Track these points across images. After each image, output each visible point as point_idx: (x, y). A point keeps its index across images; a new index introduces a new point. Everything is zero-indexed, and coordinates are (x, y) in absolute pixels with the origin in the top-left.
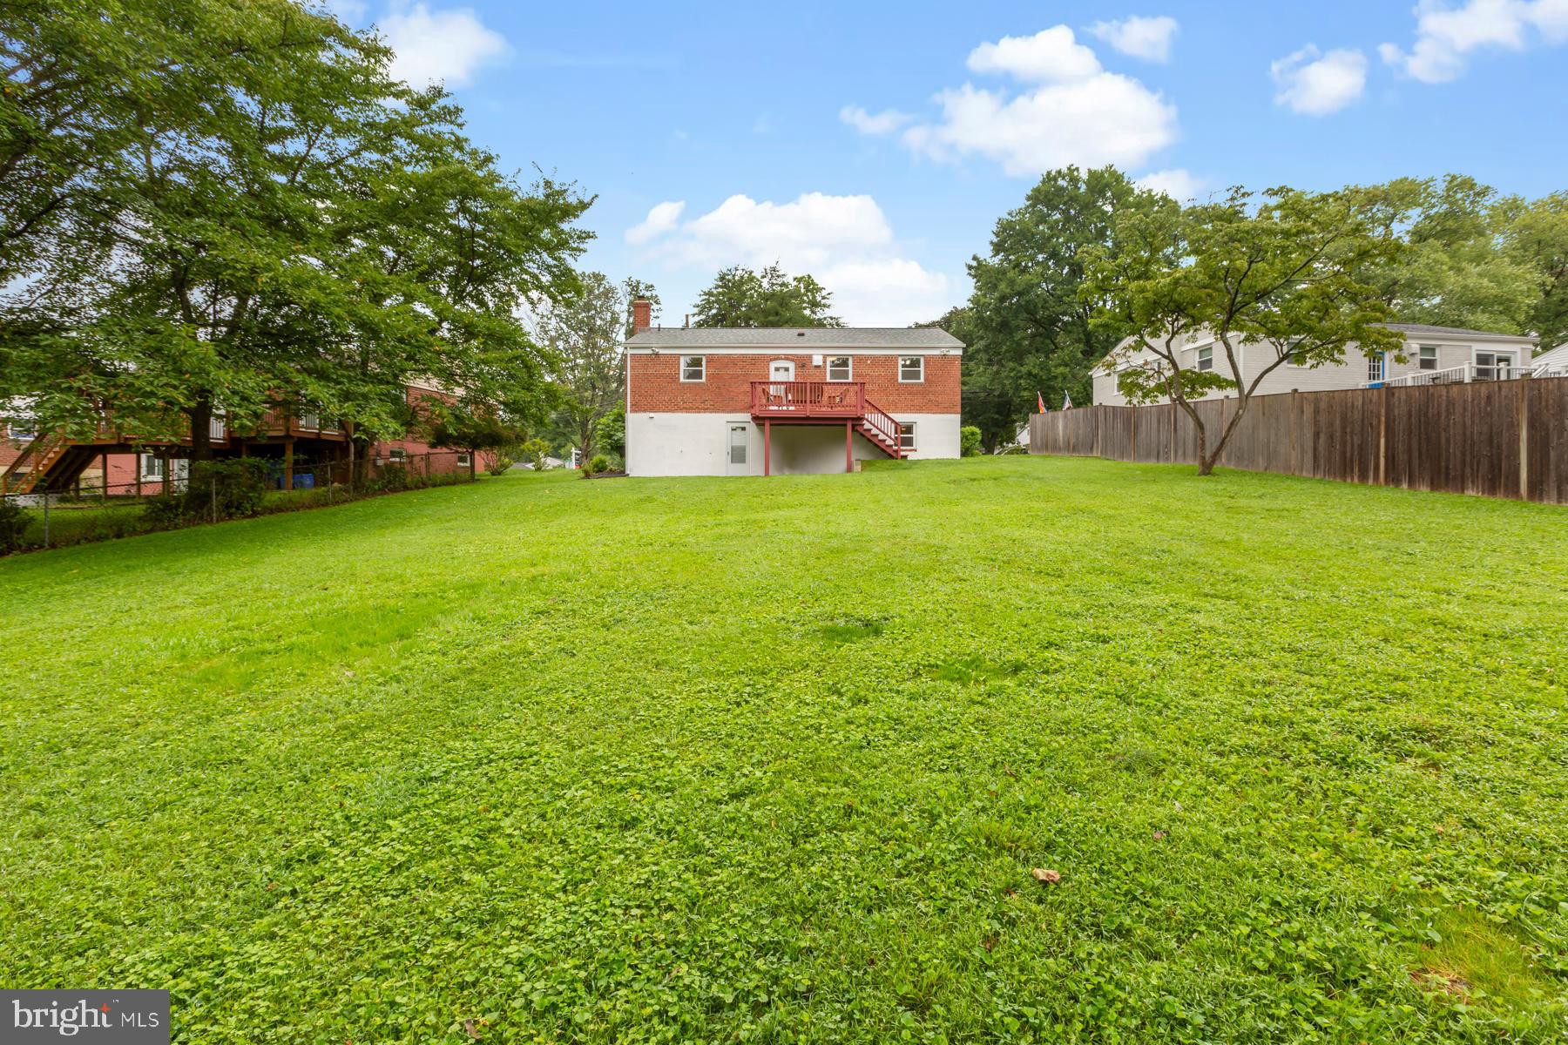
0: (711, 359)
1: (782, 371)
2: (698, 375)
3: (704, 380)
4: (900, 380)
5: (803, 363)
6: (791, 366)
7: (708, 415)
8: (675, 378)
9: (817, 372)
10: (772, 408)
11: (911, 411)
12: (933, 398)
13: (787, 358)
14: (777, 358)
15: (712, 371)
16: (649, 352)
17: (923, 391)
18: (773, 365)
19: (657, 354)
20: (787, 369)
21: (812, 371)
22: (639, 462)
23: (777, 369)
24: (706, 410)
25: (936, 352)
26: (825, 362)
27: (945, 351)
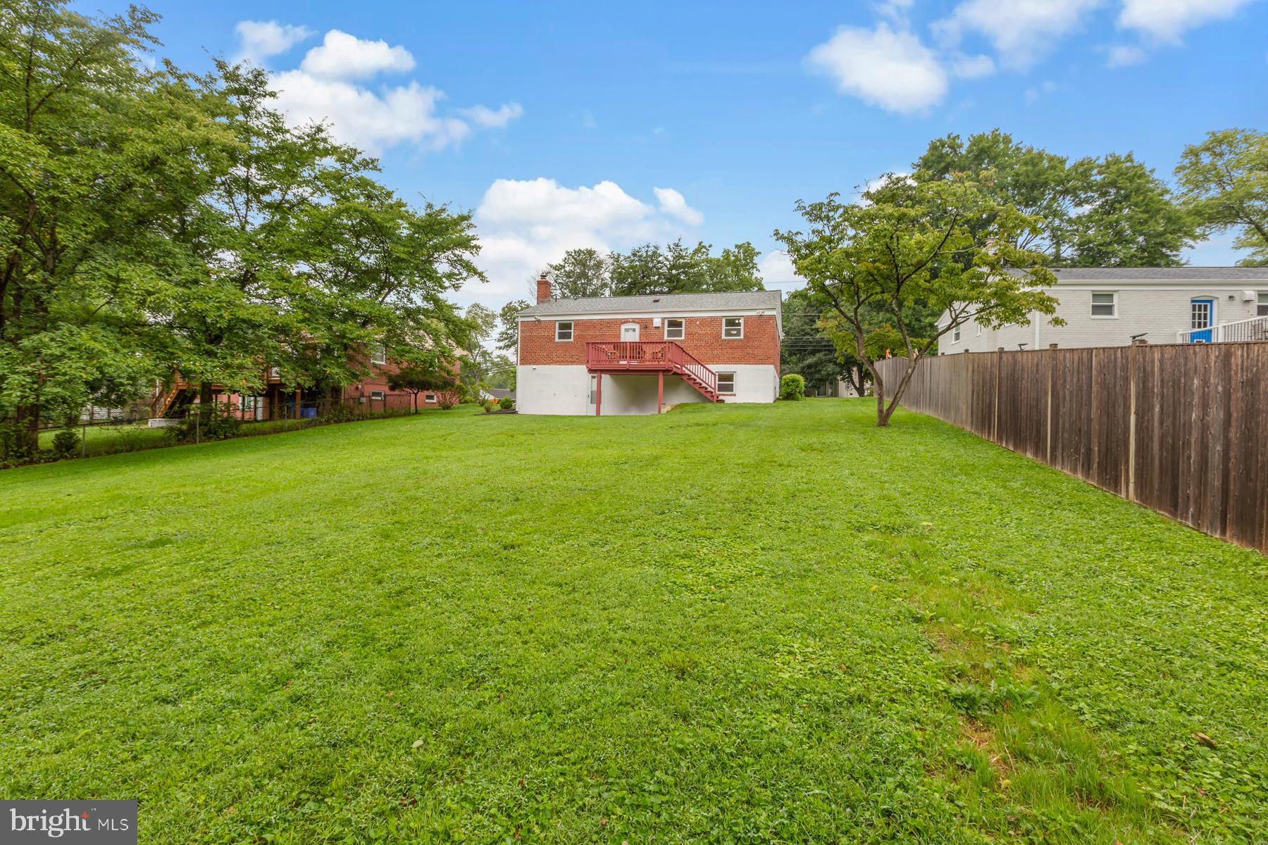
0: (578, 323)
1: (631, 332)
2: (568, 336)
3: (572, 340)
4: (723, 337)
5: (645, 325)
6: (637, 327)
7: (574, 367)
8: (551, 338)
9: (657, 332)
10: (621, 363)
11: (732, 363)
12: (750, 351)
13: (634, 321)
14: (626, 321)
15: (578, 333)
16: (533, 319)
17: (742, 346)
18: (623, 327)
19: (539, 321)
20: (634, 330)
21: (653, 331)
22: (526, 403)
23: (627, 330)
24: (572, 363)
25: (754, 313)
26: (663, 324)
27: (760, 312)
